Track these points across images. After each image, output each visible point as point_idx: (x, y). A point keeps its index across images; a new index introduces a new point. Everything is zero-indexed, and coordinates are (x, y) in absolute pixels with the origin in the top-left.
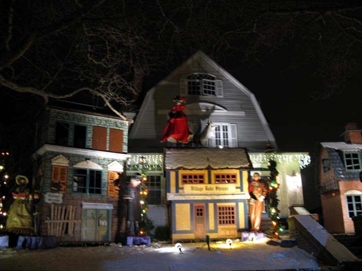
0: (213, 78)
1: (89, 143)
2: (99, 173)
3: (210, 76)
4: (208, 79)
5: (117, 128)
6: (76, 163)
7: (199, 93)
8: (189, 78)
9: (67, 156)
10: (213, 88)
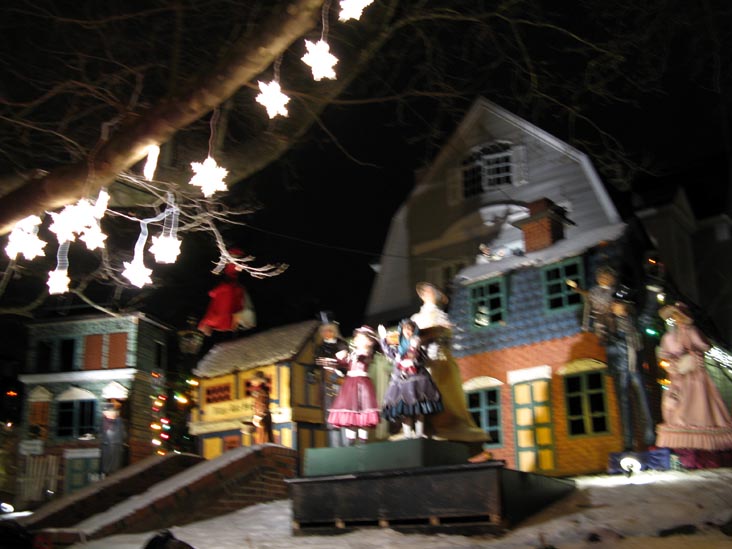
0: (506, 148)
1: (79, 363)
2: (91, 404)
3: (500, 144)
4: (499, 151)
5: (119, 331)
6: (59, 393)
7: (481, 190)
8: (465, 163)
9: (49, 387)
10: (507, 169)
